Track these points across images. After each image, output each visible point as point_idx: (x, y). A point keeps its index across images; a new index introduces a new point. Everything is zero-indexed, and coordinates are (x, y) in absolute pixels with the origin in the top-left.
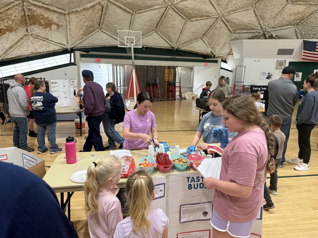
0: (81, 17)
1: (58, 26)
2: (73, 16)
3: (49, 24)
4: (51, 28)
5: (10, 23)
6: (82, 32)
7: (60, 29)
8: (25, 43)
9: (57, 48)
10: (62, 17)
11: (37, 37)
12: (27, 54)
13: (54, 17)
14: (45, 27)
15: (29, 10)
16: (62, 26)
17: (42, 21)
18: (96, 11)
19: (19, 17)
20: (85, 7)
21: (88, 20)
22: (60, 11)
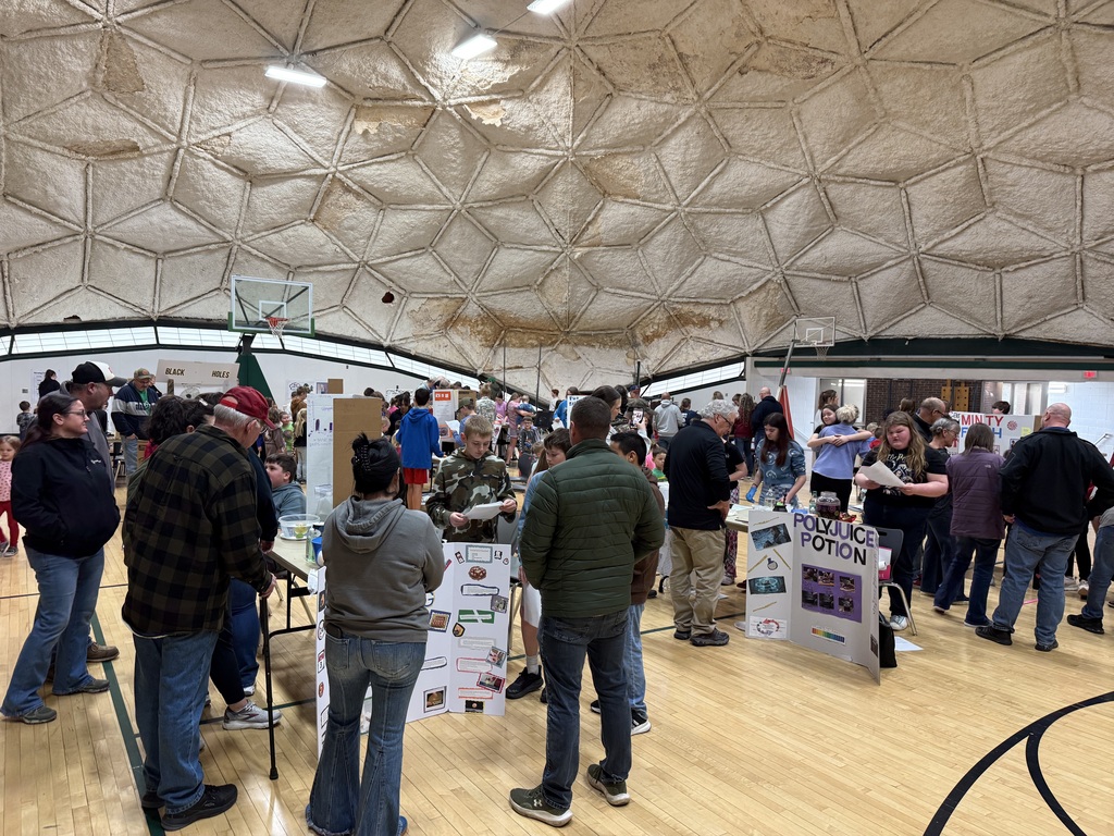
0: (753, 304)
1: (721, 323)
2: (741, 305)
3: (705, 322)
4: (709, 326)
5: (656, 327)
6: (762, 325)
7: (725, 326)
8: (683, 349)
9: (729, 353)
10: (725, 308)
11: (698, 339)
12: (687, 364)
13: (712, 312)
14: (701, 327)
15: (675, 309)
16: (727, 320)
17: (694, 319)
18: (772, 292)
19: (665, 320)
20: (750, 289)
21: (765, 307)
22: (718, 301)
